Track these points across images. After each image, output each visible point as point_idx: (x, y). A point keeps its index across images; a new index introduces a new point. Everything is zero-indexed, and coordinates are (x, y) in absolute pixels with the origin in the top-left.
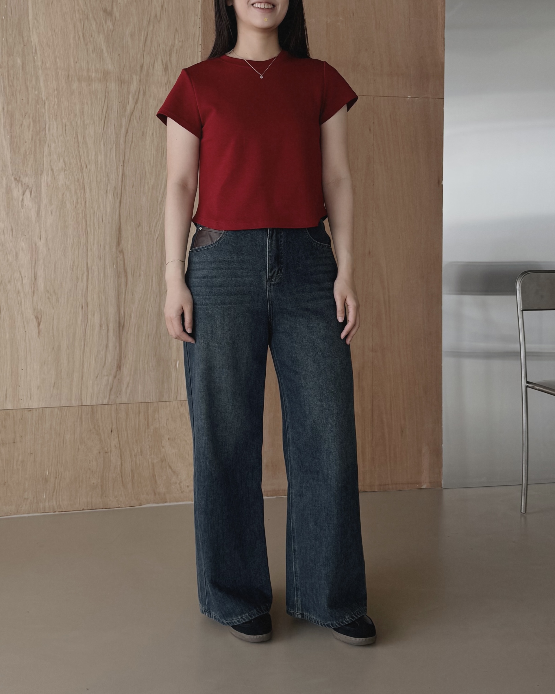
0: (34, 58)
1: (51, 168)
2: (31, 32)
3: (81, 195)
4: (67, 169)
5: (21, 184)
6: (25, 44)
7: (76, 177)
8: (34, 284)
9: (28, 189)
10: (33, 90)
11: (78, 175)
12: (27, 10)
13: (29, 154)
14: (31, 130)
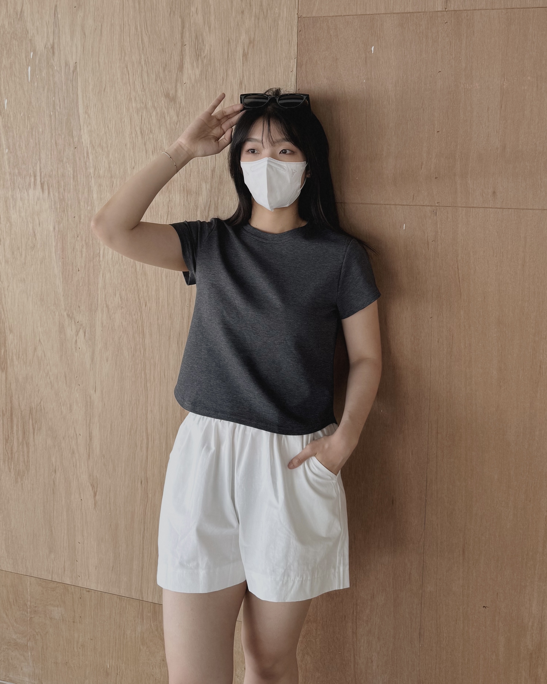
0: (86, 164)
1: (106, 304)
2: (82, 131)
3: (139, 341)
4: (124, 306)
5: (75, 322)
6: (76, 147)
7: (134, 317)
8: (89, 445)
9: (82, 328)
10: (86, 206)
11: (136, 314)
12: (77, 102)
13: (82, 285)
14: (84, 255)
